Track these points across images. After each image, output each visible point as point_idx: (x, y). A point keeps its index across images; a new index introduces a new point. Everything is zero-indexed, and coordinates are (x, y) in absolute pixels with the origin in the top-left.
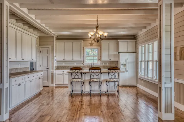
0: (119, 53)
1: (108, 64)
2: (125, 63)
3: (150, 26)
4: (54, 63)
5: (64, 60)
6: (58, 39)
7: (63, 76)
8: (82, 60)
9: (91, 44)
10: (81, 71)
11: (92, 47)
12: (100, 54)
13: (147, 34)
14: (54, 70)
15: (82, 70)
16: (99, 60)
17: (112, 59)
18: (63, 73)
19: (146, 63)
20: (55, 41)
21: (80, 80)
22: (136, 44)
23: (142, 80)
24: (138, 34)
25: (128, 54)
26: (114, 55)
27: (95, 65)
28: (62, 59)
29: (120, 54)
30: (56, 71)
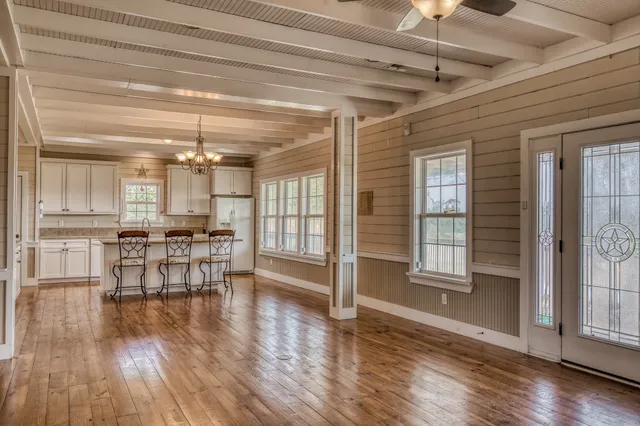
0: (213, 196)
1: (184, 223)
2: (228, 221)
3: (293, 142)
4: (37, 220)
5: (65, 213)
6: (44, 154)
7: (63, 256)
8: (118, 213)
9: (142, 172)
10: (145, 239)
11: (142, 180)
12: (165, 198)
13: (283, 157)
14: (37, 241)
15: (147, 237)
16: (162, 212)
17: (197, 211)
18: (62, 246)
19: (281, 220)
20: (39, 159)
21: (141, 262)
22: (252, 177)
23: (267, 258)
24: (258, 156)
25: (237, 200)
26: (202, 202)
27: (152, 226)
28: (57, 209)
29: (219, 200)
30: (43, 242)
